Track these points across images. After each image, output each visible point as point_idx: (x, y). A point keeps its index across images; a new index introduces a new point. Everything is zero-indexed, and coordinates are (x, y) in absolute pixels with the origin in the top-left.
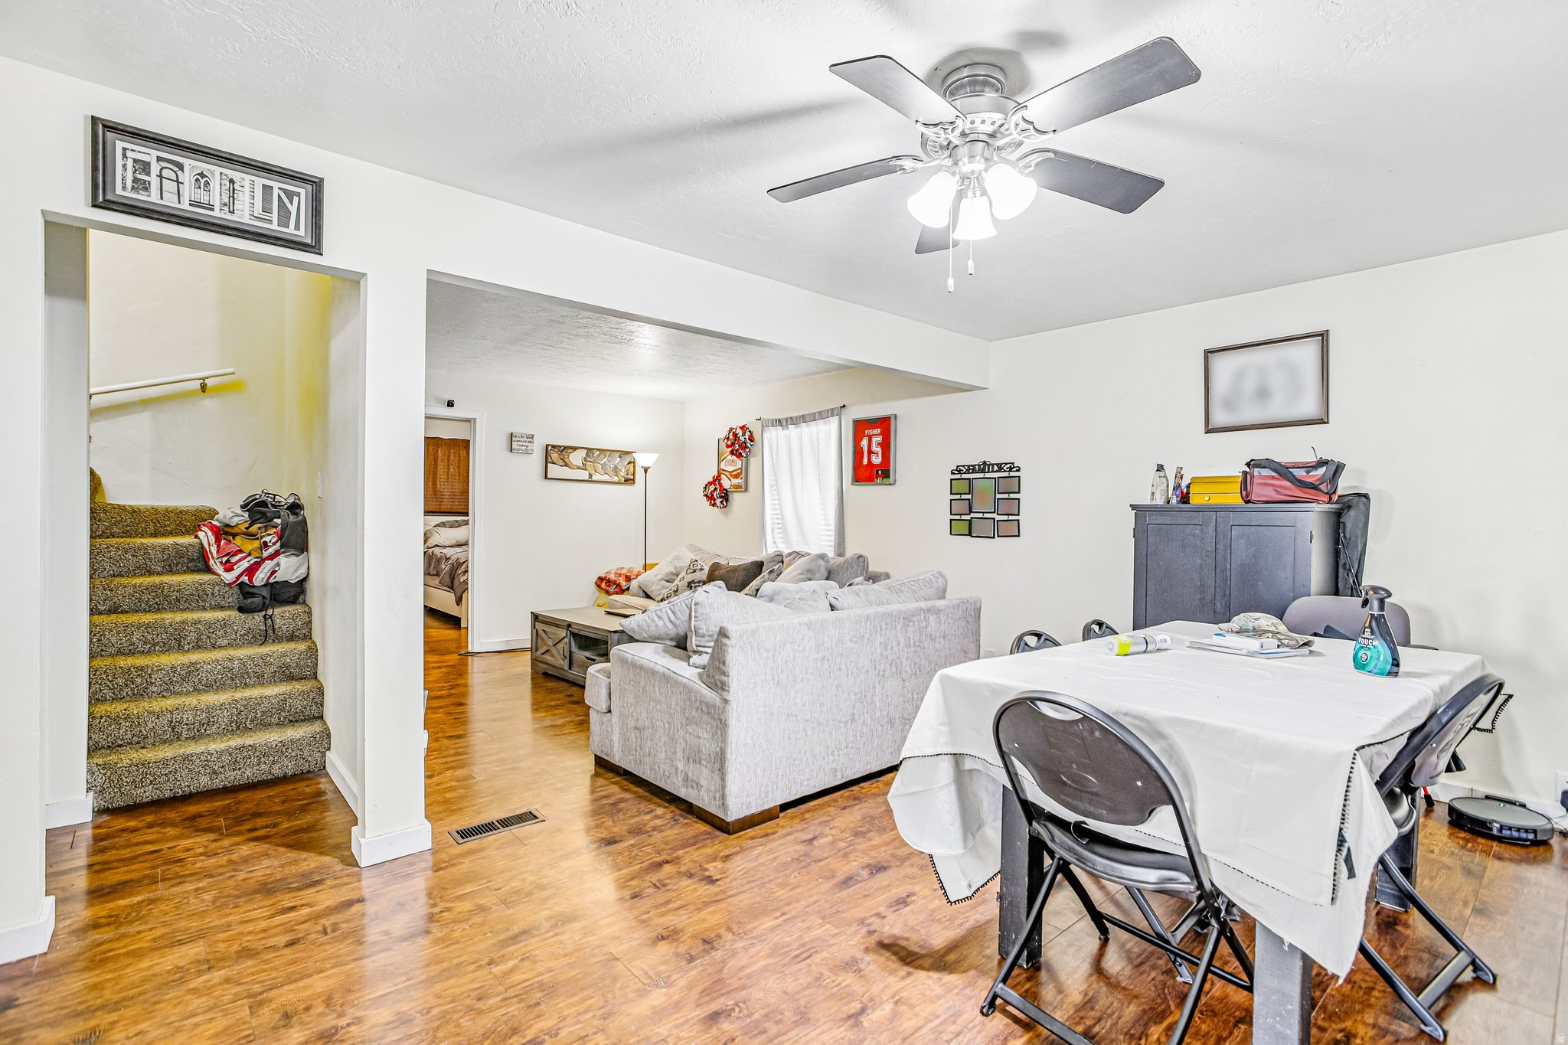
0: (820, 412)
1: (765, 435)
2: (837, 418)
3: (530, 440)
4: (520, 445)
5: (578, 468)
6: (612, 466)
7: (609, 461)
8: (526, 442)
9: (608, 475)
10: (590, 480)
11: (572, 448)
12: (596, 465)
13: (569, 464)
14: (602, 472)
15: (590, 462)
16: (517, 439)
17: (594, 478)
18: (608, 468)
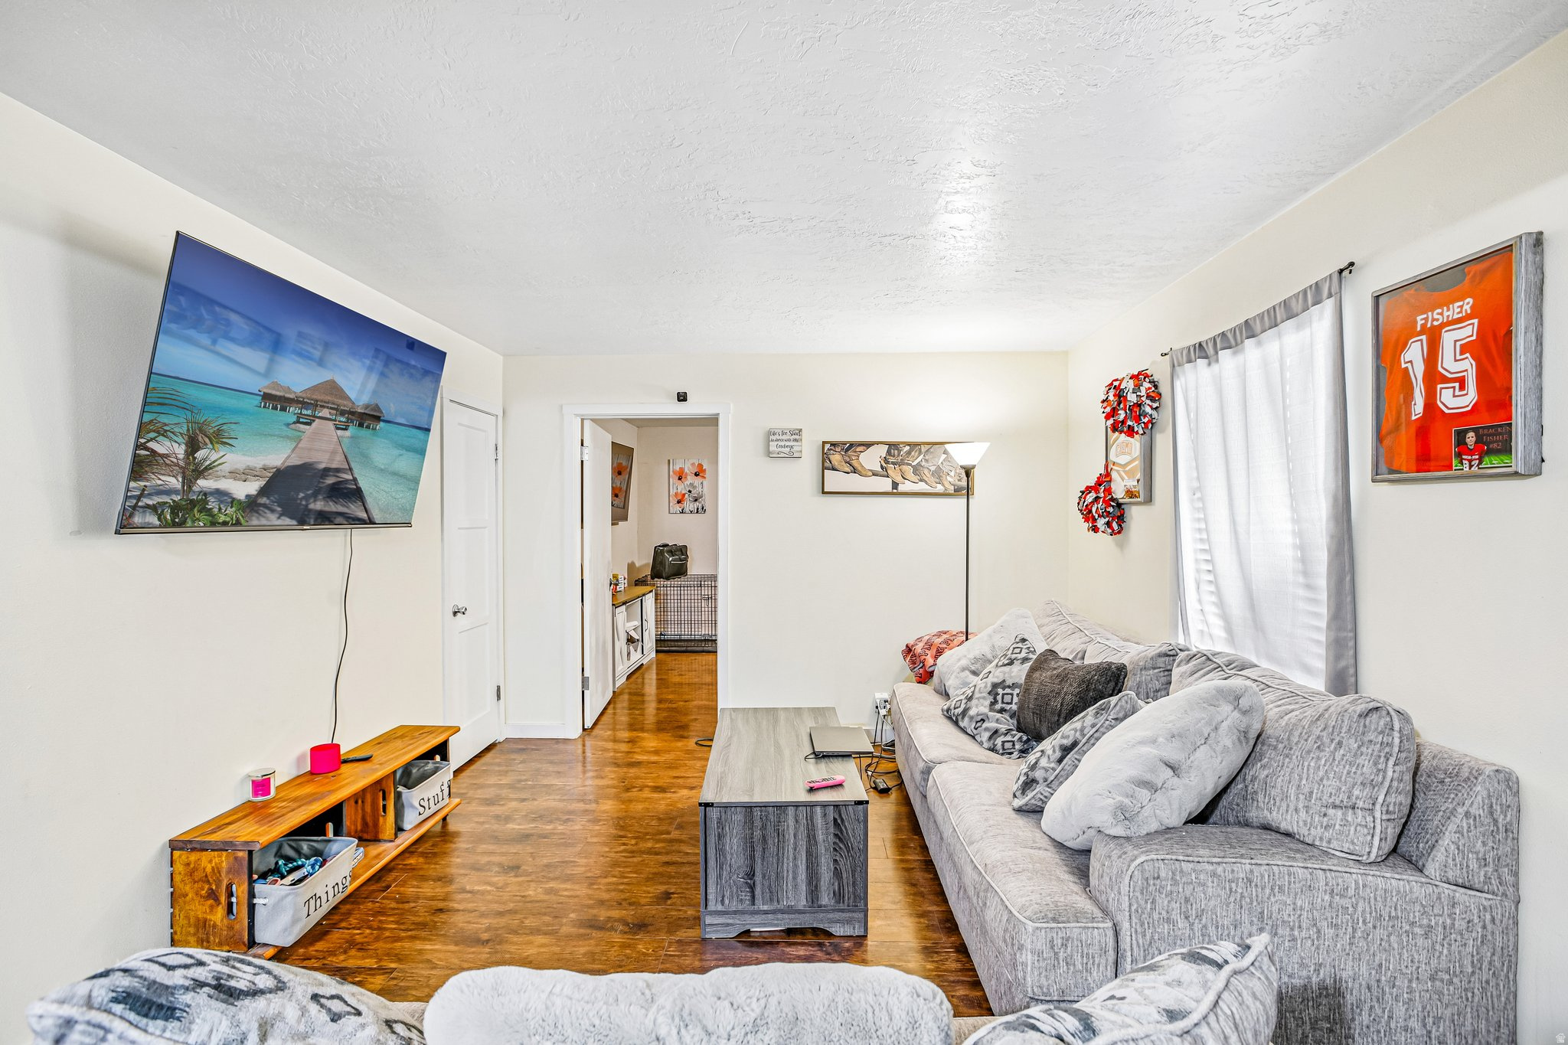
0: (1286, 303)
1: (1178, 384)
2: (1329, 305)
3: (797, 437)
4: (781, 446)
5: (874, 475)
6: (933, 468)
7: (927, 461)
8: (789, 440)
9: (926, 483)
10: (895, 491)
11: (863, 445)
12: (904, 467)
13: (859, 468)
14: (915, 478)
15: (893, 463)
16: (777, 437)
17: (901, 488)
18: (926, 471)
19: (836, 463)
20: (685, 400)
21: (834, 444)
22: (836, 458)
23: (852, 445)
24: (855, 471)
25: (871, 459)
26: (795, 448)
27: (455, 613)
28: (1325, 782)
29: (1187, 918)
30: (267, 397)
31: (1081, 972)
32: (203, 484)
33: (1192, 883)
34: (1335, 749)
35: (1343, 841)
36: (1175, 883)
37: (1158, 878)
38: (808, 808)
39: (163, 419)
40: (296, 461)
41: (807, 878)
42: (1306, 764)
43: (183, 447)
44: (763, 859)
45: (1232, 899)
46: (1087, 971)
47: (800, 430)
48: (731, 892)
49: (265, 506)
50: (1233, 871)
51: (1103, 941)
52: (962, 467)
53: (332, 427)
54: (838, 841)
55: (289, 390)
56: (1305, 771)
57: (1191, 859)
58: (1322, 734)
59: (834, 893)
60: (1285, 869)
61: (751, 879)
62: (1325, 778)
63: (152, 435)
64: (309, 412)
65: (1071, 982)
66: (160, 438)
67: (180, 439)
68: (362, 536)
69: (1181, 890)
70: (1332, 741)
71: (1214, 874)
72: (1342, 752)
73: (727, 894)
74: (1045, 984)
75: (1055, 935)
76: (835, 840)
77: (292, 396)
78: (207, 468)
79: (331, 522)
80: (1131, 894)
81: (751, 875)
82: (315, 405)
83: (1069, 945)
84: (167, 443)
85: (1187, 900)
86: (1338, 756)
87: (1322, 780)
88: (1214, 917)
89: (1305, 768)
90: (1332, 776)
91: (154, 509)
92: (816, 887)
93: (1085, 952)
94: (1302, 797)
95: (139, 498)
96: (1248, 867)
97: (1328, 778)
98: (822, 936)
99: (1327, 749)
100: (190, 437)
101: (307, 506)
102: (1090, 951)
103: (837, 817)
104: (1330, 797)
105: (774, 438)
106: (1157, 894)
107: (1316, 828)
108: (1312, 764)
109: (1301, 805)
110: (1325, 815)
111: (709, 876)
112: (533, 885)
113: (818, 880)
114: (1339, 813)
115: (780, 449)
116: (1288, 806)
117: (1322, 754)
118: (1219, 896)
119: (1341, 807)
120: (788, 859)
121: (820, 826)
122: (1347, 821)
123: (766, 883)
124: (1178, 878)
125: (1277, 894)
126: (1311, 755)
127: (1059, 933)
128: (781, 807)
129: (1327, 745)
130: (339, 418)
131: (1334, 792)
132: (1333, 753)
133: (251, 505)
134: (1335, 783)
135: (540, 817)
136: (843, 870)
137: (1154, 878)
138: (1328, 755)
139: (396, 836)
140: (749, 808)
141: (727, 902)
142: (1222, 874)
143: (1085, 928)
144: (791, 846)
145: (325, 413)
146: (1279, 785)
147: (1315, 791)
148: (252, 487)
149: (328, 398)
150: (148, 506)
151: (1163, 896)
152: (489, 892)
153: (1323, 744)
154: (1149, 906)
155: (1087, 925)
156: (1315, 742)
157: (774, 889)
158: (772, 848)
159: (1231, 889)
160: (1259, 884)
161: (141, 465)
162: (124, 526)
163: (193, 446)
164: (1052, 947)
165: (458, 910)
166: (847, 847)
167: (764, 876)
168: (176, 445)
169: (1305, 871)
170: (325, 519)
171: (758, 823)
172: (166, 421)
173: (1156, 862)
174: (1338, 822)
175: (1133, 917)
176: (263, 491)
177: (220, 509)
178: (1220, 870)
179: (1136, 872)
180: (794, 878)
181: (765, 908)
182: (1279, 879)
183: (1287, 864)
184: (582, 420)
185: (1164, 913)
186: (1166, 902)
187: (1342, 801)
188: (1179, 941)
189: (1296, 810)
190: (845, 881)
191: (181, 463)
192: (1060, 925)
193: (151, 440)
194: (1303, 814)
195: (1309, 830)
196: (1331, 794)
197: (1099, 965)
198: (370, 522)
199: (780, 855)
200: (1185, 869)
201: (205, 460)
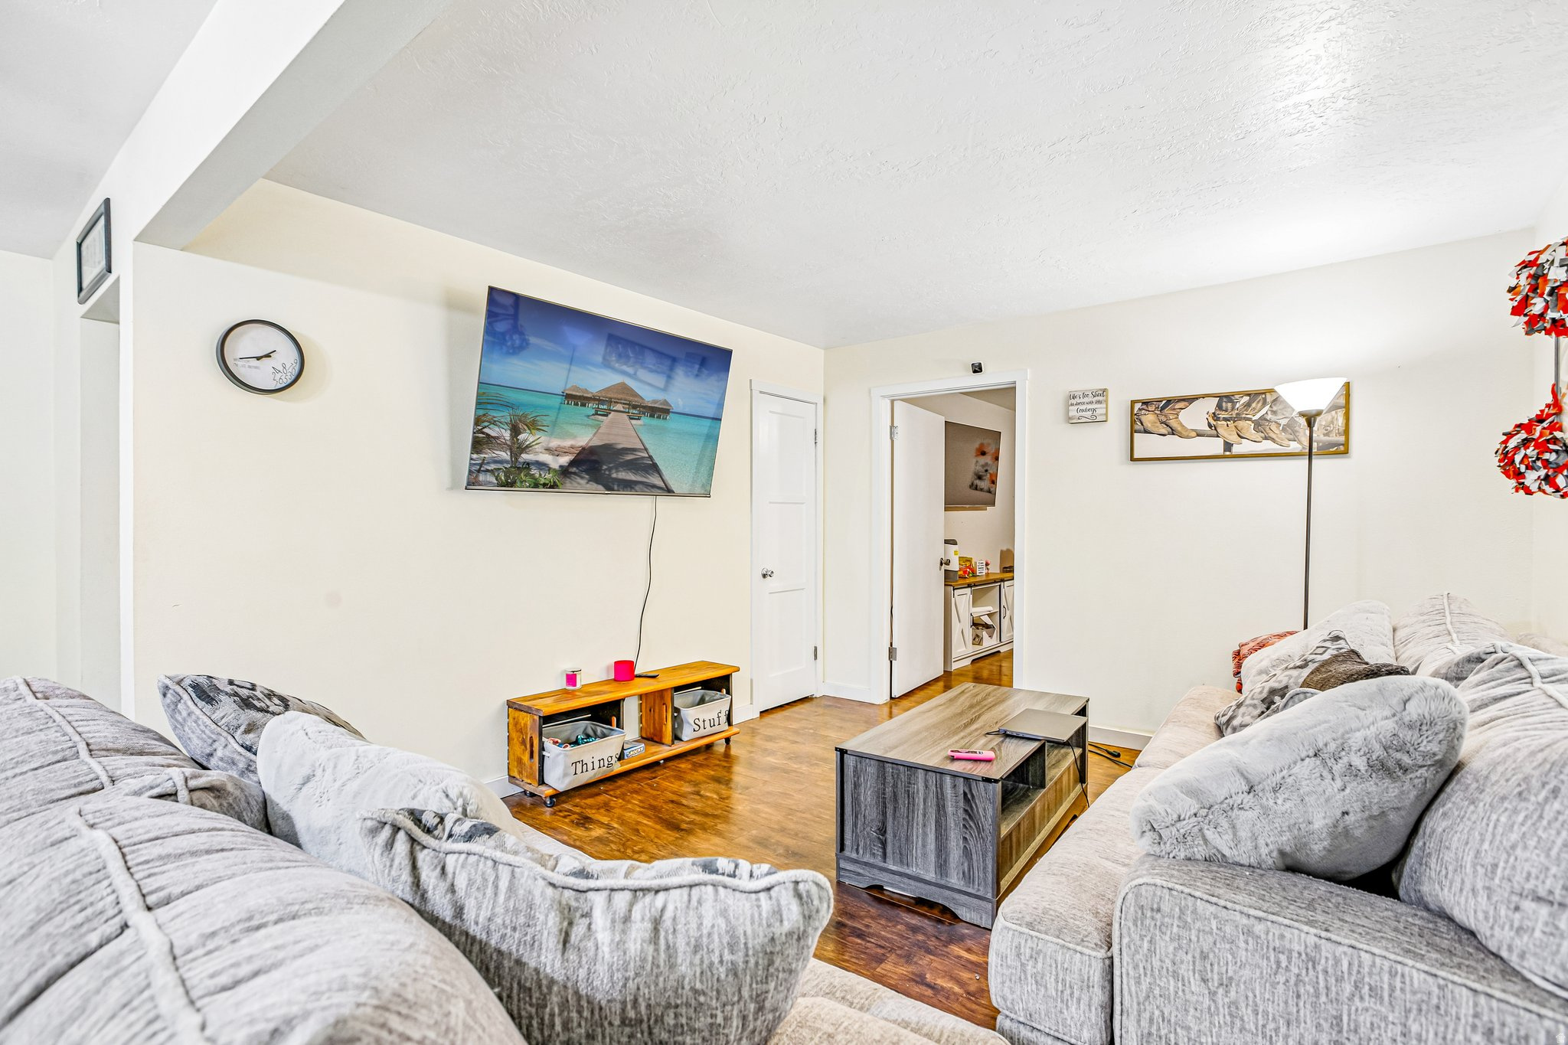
3: (1100, 398)
4: (1082, 411)
5: (1198, 435)
6: (1284, 422)
7: (1274, 413)
8: (1091, 403)
9: (1273, 440)
10: (1228, 453)
11: (1184, 400)
12: (1240, 424)
13: (1179, 429)
14: (1258, 436)
15: (1225, 419)
16: (1077, 400)
17: (1236, 449)
18: (1273, 427)
19: (1148, 425)
20: (980, 370)
21: (1146, 403)
22: (1149, 419)
23: (1169, 402)
24: (1173, 432)
25: (1194, 417)
26: (1098, 412)
27: (764, 576)
28: (1519, 851)
29: (1205, 981)
30: (569, 397)
31: (1055, 1000)
32: (525, 457)
33: (1211, 933)
34: (1546, 800)
35: (1545, 960)
36: (1185, 926)
37: (1159, 910)
38: (938, 775)
39: (493, 413)
40: (596, 442)
41: (936, 850)
42: (1494, 817)
43: (509, 432)
44: (894, 819)
45: (1281, 978)
46: (1062, 1001)
47: (1104, 390)
48: (865, 843)
49: (575, 473)
50: (1282, 937)
51: (1085, 971)
52: (1302, 414)
53: (627, 418)
54: (967, 818)
55: (586, 391)
56: (1490, 828)
57: (1214, 900)
58: (1534, 772)
59: (964, 873)
60: (1387, 964)
61: (883, 835)
62: (1520, 845)
63: (486, 424)
64: (605, 407)
65: (1042, 1007)
66: (492, 426)
67: (506, 427)
68: (664, 502)
69: (1194, 938)
70: (1544, 785)
71: (1248, 932)
72: (1557, 805)
73: (862, 844)
74: (1010, 997)
75: (1023, 942)
76: (964, 816)
77: (589, 395)
78: (527, 447)
79: (632, 488)
80: (1123, 922)
81: (882, 831)
82: (610, 402)
83: (1040, 960)
84: (497, 429)
85: (1204, 957)
86: (1549, 814)
87: (1513, 847)
88: (1250, 995)
89: (1492, 825)
90: (1532, 843)
91: (492, 472)
92: (945, 861)
93: (1061, 977)
94: (1481, 870)
95: (481, 465)
96: (1312, 940)
97: (1525, 847)
98: (948, 916)
99: (1533, 798)
100: (513, 425)
101: (610, 475)
102: (1068, 979)
103: (967, 791)
104: (1528, 879)
105: (1074, 401)
106: (1157, 932)
107: (1503, 929)
108: (1503, 819)
109: (1479, 885)
110: (1517, 909)
111: (846, 823)
112: (747, 803)
113: (948, 855)
114: (1544, 911)
115: (1081, 414)
116: (1463, 882)
117: (1523, 804)
118: (1258, 966)
119: (1551, 903)
120: (917, 824)
121: (949, 796)
122: (1557, 928)
123: (897, 845)
124: (1189, 920)
125: (1367, 997)
126: (1506, 804)
127: (1029, 941)
128: (912, 768)
129: (1533, 791)
130: (631, 411)
131: (1534, 871)
132: (1541, 806)
133: (565, 472)
134: (1538, 858)
135: (796, 757)
136: (973, 851)
137: (1152, 909)
138: (1531, 808)
139: (673, 743)
140: (882, 762)
141: (861, 852)
142: (1263, 936)
143: (1063, 946)
144: (921, 811)
145: (619, 407)
146: (1454, 847)
147: (1502, 864)
148: (565, 460)
149: (620, 396)
150: (487, 471)
151: (1167, 938)
152: (712, 798)
153: (1528, 790)
154: (1146, 945)
155: (1067, 944)
156: (1519, 785)
157: (904, 852)
158: (903, 810)
159: (1278, 963)
160: (1330, 970)
161: (478, 445)
162: (472, 483)
163: (515, 431)
164: (1019, 955)
165: (683, 805)
166: (978, 827)
167: (895, 836)
168: (503, 431)
169: (1430, 979)
170: (627, 486)
171: (889, 779)
172: (495, 415)
173: (1159, 889)
174: (1540, 926)
175: (1124, 953)
176: (572, 463)
177: (540, 475)
178: (1259, 928)
179: (1130, 895)
180: (924, 846)
181: (894, 868)
182: (1370, 974)
183: (1392, 957)
184: (892, 402)
185: (1168, 963)
186: (1171, 949)
187: (1551, 892)
188: (1192, 1011)
189: (1473, 890)
190: (975, 864)
191: (508, 443)
192: (1032, 933)
193: (485, 427)
194: (1482, 898)
195: (1492, 928)
196: (1529, 874)
197: (1079, 1000)
198: (668, 491)
199: (910, 818)
200: (1200, 910)
201: (526, 441)
